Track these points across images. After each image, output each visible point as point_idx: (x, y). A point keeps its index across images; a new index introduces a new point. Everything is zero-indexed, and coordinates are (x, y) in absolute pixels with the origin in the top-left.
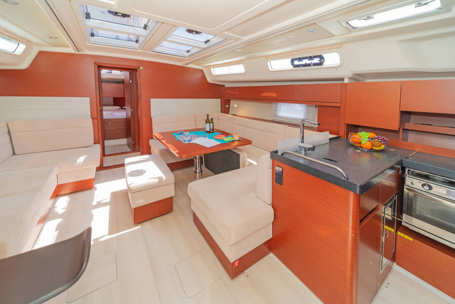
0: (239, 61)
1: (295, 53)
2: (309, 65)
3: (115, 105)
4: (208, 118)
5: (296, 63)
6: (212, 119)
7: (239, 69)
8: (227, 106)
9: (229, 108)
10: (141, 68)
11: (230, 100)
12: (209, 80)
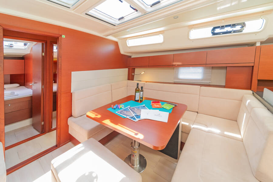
0: (160, 32)
1: (223, 21)
2: (230, 32)
3: (11, 83)
4: (138, 87)
5: (217, 31)
6: (142, 88)
7: (159, 39)
8: (133, 74)
9: (134, 75)
10: (63, 36)
11: (134, 69)
12: (122, 52)
